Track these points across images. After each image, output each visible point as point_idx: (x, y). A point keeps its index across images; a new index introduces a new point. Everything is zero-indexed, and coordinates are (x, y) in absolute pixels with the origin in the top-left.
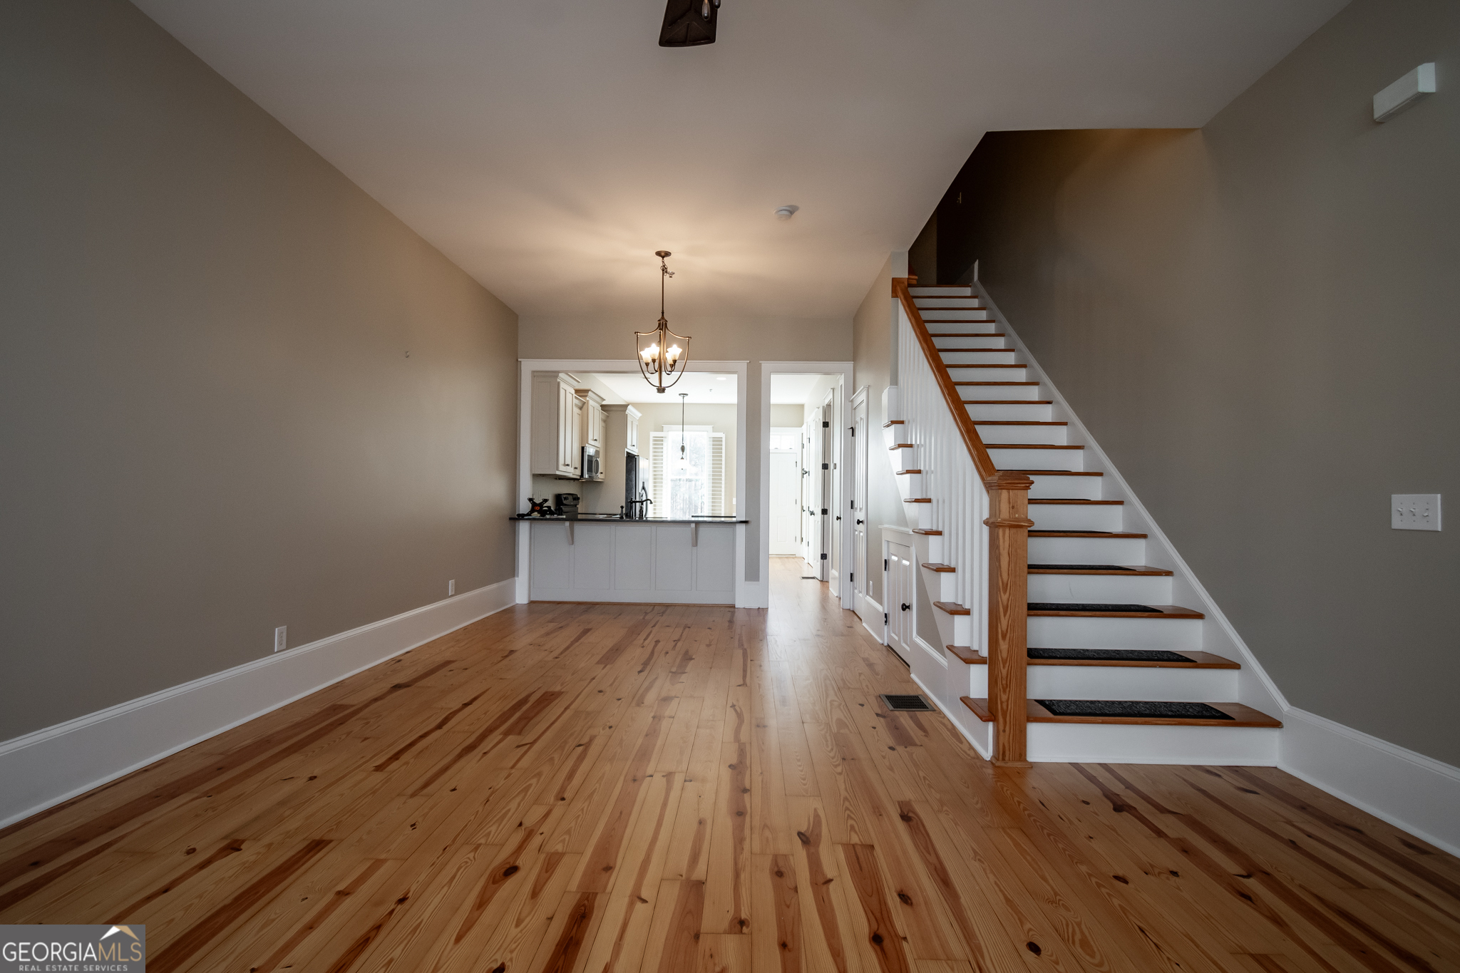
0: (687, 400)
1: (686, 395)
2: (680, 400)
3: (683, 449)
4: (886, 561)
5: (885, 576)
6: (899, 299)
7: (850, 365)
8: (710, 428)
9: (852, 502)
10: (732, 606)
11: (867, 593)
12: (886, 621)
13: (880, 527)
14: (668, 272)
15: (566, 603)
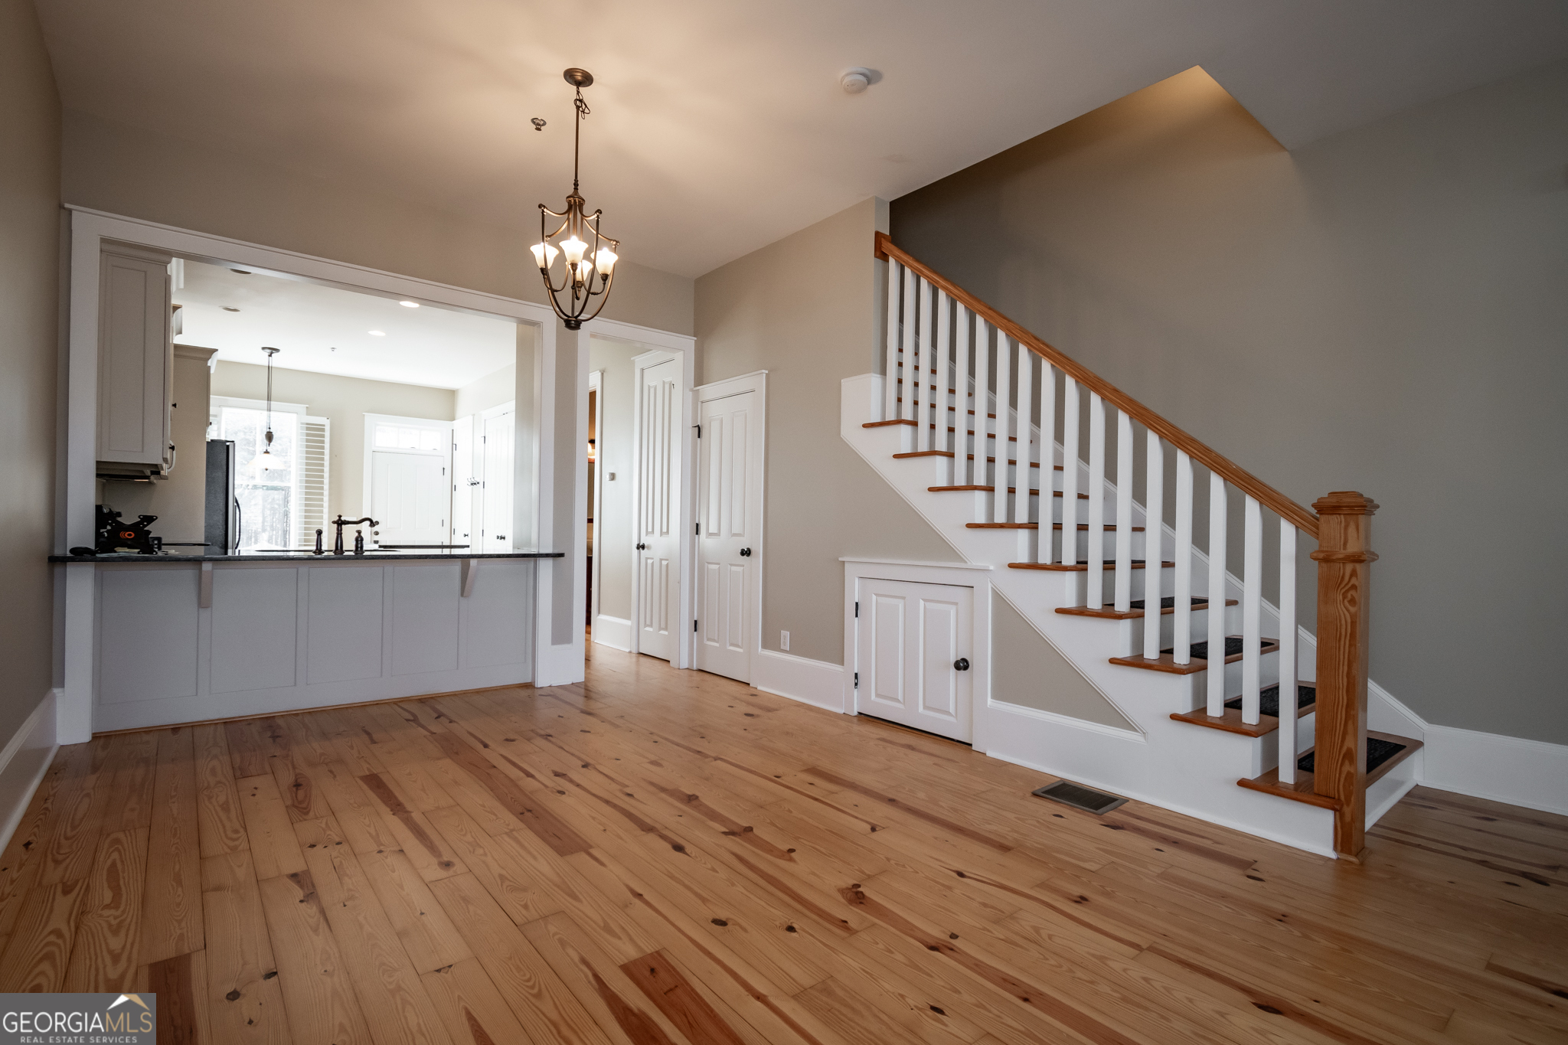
0: (277, 360)
1: (277, 350)
2: (262, 359)
3: (269, 437)
4: (857, 603)
5: (852, 626)
6: (892, 261)
7: (690, 342)
8: (302, 408)
9: (697, 525)
10: (529, 686)
11: (765, 646)
12: (856, 684)
13: (840, 559)
14: (586, 111)
15: (193, 726)
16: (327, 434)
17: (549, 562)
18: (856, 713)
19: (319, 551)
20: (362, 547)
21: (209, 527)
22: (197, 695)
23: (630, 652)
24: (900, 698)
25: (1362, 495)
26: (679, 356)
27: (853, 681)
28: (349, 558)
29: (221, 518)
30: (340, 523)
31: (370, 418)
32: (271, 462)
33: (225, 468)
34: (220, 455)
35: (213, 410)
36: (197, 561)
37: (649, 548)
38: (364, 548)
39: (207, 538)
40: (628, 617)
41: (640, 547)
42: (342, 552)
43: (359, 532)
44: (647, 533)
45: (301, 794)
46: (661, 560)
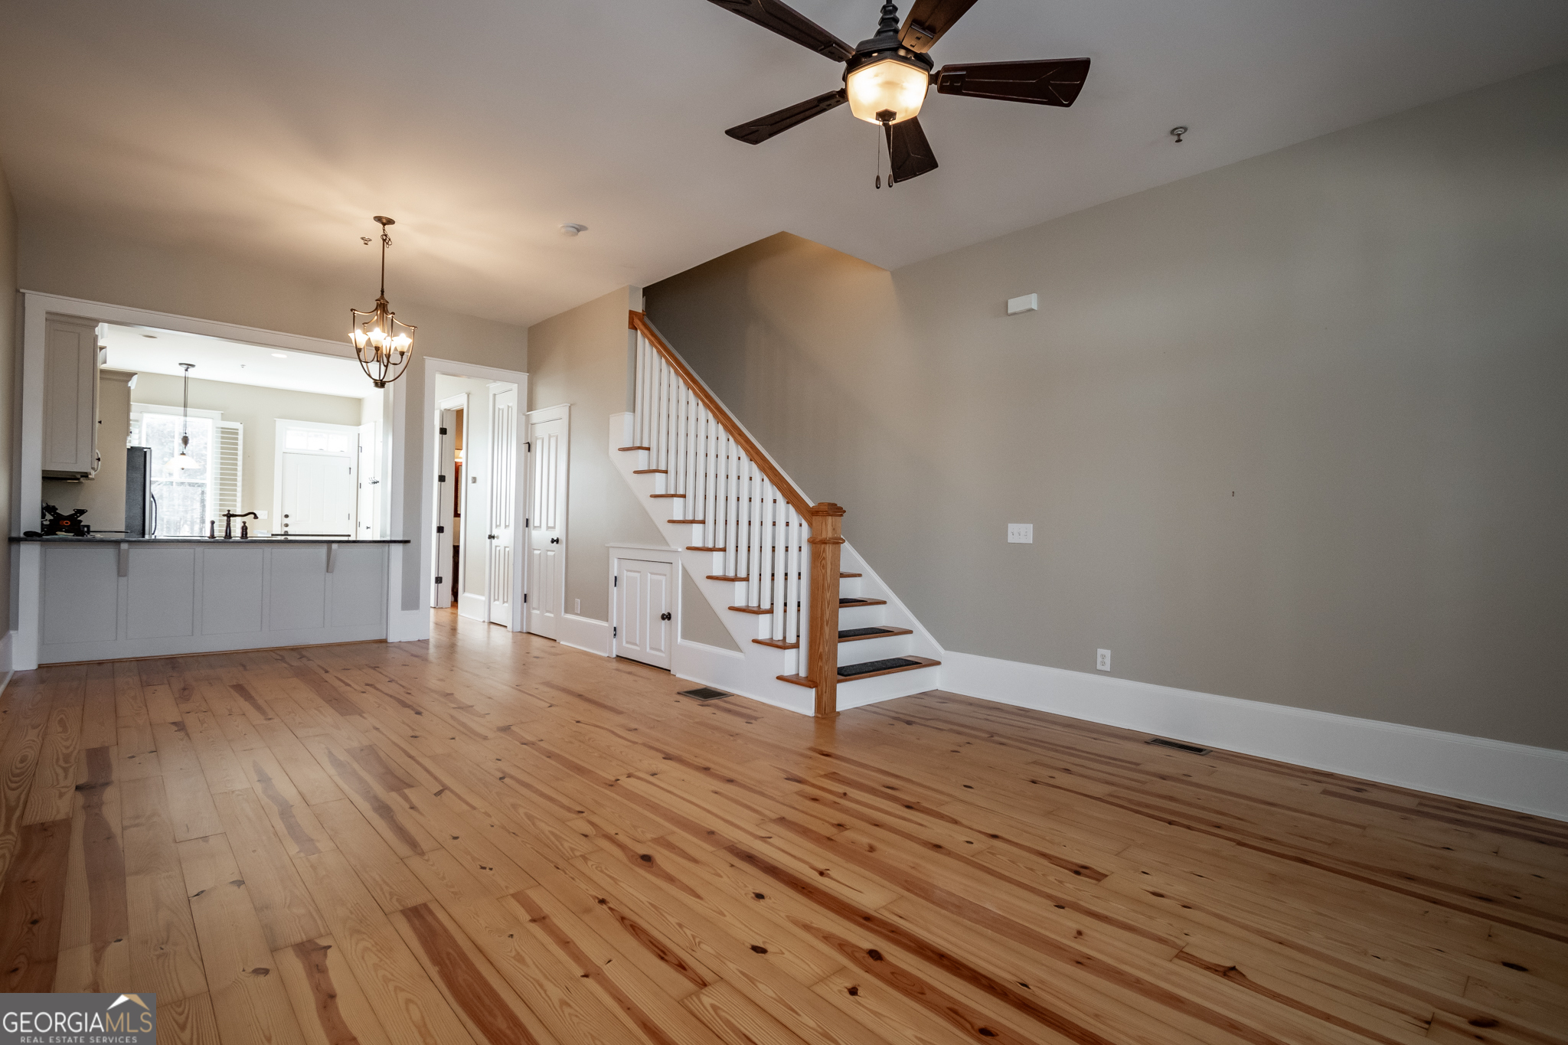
0: (191, 373)
1: (193, 366)
2: (179, 373)
3: (185, 440)
4: (616, 577)
5: (614, 592)
6: (639, 332)
7: (524, 377)
8: (217, 414)
9: (527, 520)
10: (384, 641)
11: (566, 611)
12: (615, 635)
13: (606, 545)
14: (390, 243)
15: (113, 662)
16: (240, 437)
17: (400, 547)
18: (614, 656)
19: (212, 536)
20: (246, 534)
21: (129, 518)
22: (116, 639)
23: (484, 622)
24: (638, 642)
25: (836, 505)
26: (515, 387)
27: (613, 633)
28: (218, 542)
29: (139, 511)
30: (229, 516)
31: (280, 424)
32: (188, 462)
33: (143, 470)
34: (138, 459)
35: (132, 416)
36: (118, 542)
37: (498, 537)
38: (248, 536)
39: (127, 527)
40: (483, 595)
41: (491, 537)
42: (230, 537)
43: (244, 523)
44: (497, 526)
45: (186, 693)
46: (505, 547)
